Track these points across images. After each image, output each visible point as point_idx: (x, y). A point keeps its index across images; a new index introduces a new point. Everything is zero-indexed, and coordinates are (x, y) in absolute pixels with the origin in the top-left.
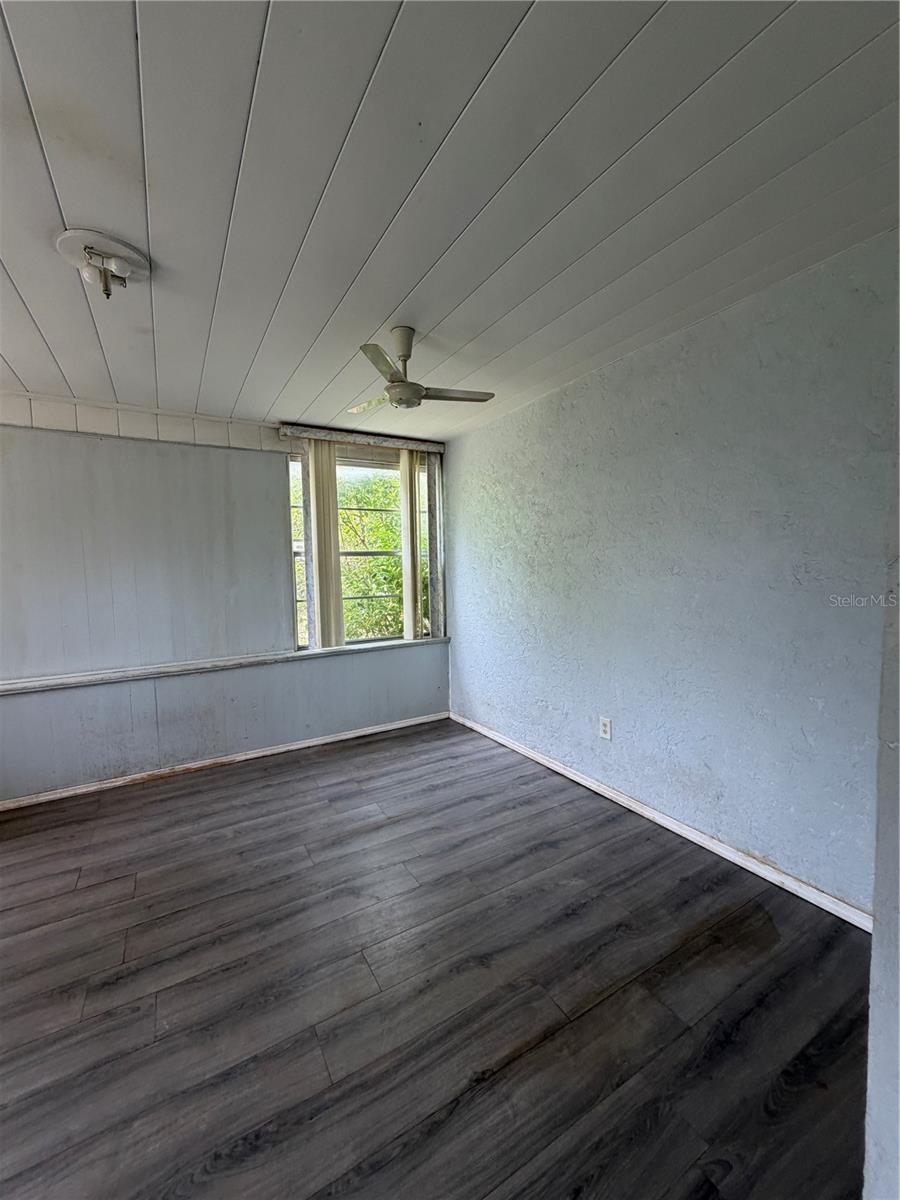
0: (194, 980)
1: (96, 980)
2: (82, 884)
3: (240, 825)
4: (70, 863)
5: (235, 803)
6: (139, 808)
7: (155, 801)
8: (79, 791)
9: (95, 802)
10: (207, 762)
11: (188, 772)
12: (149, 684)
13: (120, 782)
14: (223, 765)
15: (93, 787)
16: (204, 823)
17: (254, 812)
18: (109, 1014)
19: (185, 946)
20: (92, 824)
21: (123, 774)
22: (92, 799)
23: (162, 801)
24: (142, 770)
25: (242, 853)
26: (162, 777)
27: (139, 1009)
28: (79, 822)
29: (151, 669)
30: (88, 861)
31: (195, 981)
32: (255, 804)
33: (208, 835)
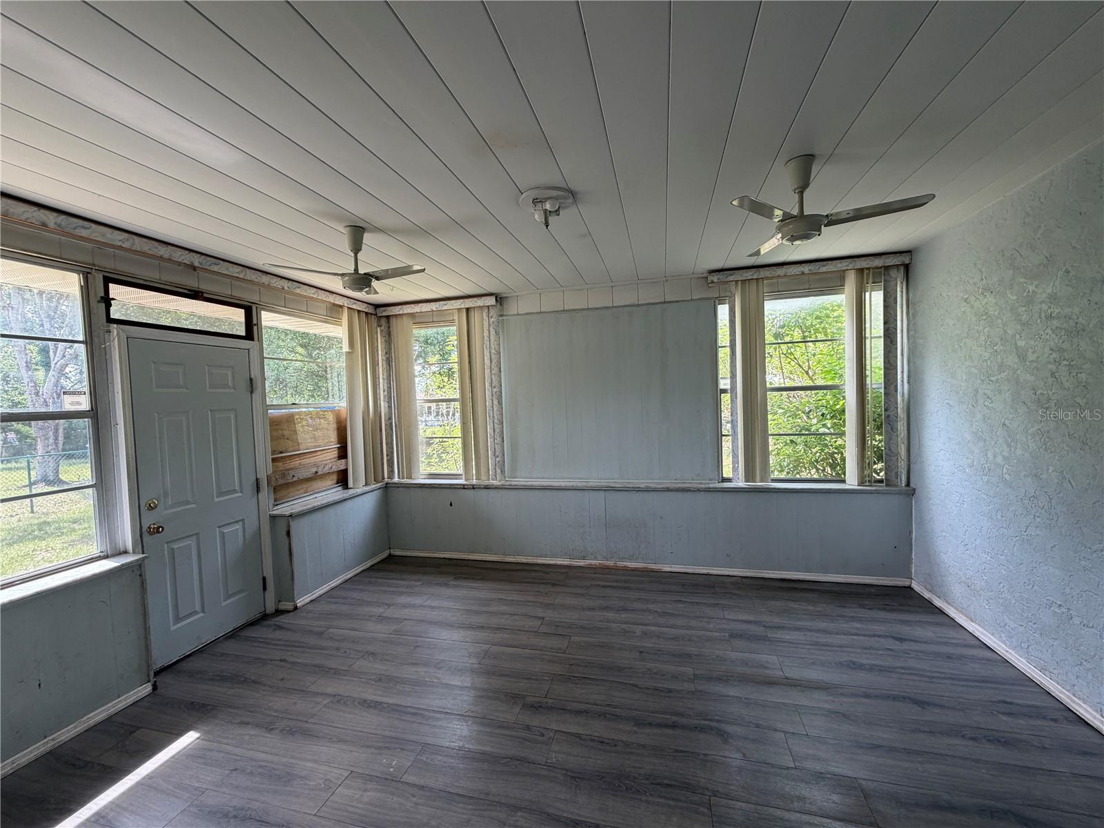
0: (578, 736)
1: (529, 700)
2: (543, 629)
3: (648, 628)
4: (540, 612)
5: (651, 606)
6: (588, 588)
7: (599, 585)
8: (559, 563)
9: (563, 573)
10: (641, 565)
11: (626, 569)
12: (602, 493)
13: (582, 563)
14: (652, 571)
15: (566, 562)
16: (624, 616)
17: (661, 620)
18: (528, 728)
19: (582, 707)
20: (558, 589)
21: (584, 558)
22: (564, 571)
23: (604, 587)
24: (595, 558)
25: (641, 652)
26: (608, 568)
27: (543, 736)
28: (554, 585)
29: (604, 483)
30: (550, 614)
31: (580, 738)
32: (664, 614)
33: (624, 626)
